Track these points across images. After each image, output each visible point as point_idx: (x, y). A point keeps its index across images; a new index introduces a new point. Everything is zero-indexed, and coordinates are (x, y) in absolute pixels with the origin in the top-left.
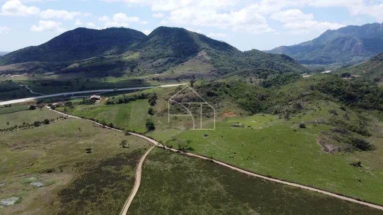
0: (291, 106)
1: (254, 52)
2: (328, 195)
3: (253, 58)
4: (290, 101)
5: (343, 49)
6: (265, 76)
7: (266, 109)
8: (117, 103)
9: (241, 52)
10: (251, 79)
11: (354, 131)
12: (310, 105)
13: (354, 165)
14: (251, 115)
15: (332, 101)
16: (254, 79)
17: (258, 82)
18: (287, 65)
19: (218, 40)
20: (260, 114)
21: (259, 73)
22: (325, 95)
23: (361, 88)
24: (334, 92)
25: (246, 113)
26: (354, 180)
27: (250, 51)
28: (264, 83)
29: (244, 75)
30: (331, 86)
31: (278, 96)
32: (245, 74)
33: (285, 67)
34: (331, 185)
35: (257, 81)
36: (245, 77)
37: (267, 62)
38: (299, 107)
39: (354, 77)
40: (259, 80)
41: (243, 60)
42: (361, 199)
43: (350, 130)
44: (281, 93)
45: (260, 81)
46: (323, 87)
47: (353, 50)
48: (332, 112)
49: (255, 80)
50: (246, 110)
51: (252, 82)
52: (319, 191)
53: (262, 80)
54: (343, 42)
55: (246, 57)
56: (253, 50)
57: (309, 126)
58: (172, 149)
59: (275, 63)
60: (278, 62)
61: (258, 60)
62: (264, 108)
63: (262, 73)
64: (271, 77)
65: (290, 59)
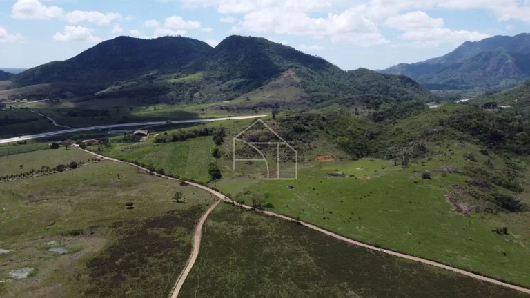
0: (412, 148)
1: (362, 72)
2: (460, 274)
3: (360, 80)
4: (410, 141)
5: (488, 69)
6: (377, 106)
7: (376, 152)
8: (170, 141)
9: (343, 72)
10: (356, 109)
11: (500, 184)
12: (438, 147)
13: (498, 232)
14: (354, 160)
15: (469, 141)
16: (360, 110)
17: (366, 114)
18: (408, 91)
19: (312, 55)
20: (368, 159)
21: (367, 101)
22: (459, 133)
23: (511, 124)
24: (473, 128)
25: (349, 157)
26: (498, 253)
27: (356, 71)
28: (375, 115)
29: (347, 104)
30: (468, 121)
31: (394, 134)
32: (348, 102)
33: (404, 93)
34: (464, 259)
35: (365, 112)
36: (348, 106)
37: (379, 86)
38: (423, 149)
39: (502, 109)
40: (367, 110)
41: (346, 83)
42: (506, 280)
43: (494, 182)
44: (398, 129)
45: (369, 112)
46: (457, 122)
47: (501, 70)
48: (468, 158)
49: (363, 111)
50: (348, 152)
51: (357, 114)
52: (447, 268)
53: (372, 111)
54: (487, 59)
55: (351, 79)
56: (360, 68)
57: (436, 177)
58: (244, 206)
59: (390, 87)
60: (395, 86)
61: (367, 83)
62: (373, 150)
63: (372, 101)
64: (384, 107)
65: (413, 83)
